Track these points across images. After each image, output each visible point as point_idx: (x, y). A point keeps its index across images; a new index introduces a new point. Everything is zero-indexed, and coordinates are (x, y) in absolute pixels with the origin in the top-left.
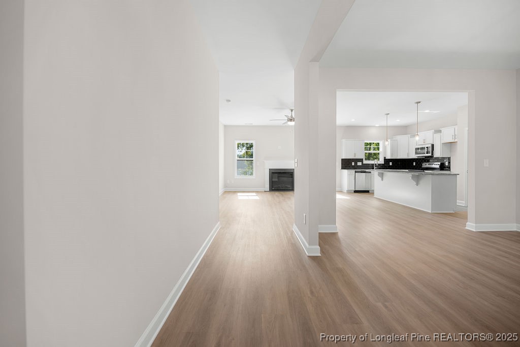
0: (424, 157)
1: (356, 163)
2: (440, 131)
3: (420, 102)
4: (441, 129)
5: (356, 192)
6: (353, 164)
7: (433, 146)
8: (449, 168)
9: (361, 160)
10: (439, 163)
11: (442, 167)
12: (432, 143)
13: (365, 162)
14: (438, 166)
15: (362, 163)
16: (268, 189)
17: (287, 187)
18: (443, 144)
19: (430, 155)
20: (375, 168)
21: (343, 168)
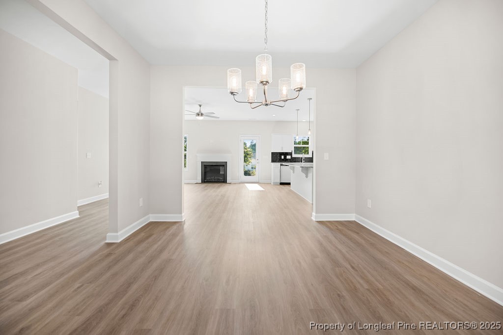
1: (285, 157)
5: (282, 184)
6: (283, 157)
9: (290, 154)
13: (294, 156)
15: (292, 156)
16: (201, 182)
17: (218, 179)
20: (303, 161)
21: (273, 161)
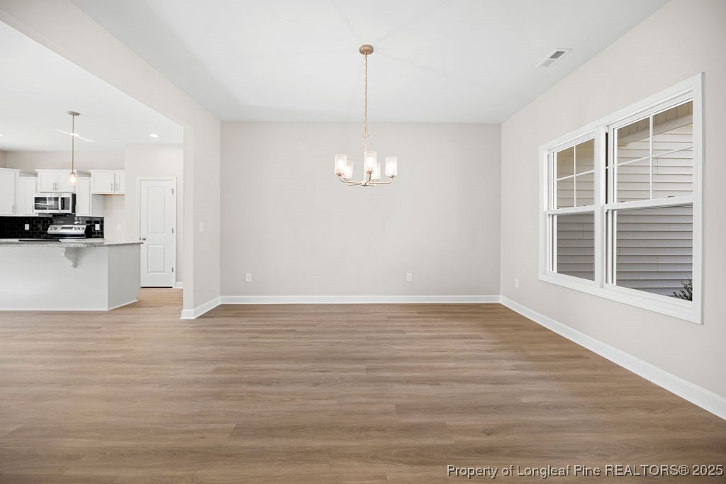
0: (51, 216)
2: (89, 175)
3: (78, 114)
4: (90, 171)
7: (74, 196)
8: (101, 234)
10: (85, 227)
11: (90, 233)
12: (73, 191)
14: (82, 232)
18: (93, 195)
19: (70, 211)
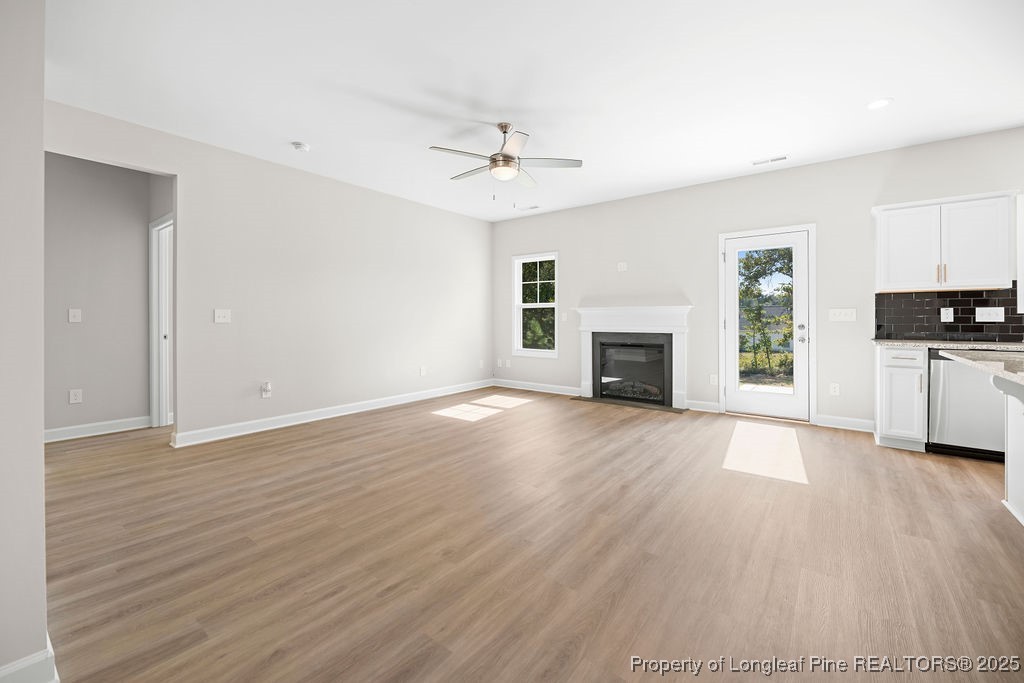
1: (963, 315)
5: (934, 449)
6: (947, 315)
15: (1012, 310)
21: (883, 333)
